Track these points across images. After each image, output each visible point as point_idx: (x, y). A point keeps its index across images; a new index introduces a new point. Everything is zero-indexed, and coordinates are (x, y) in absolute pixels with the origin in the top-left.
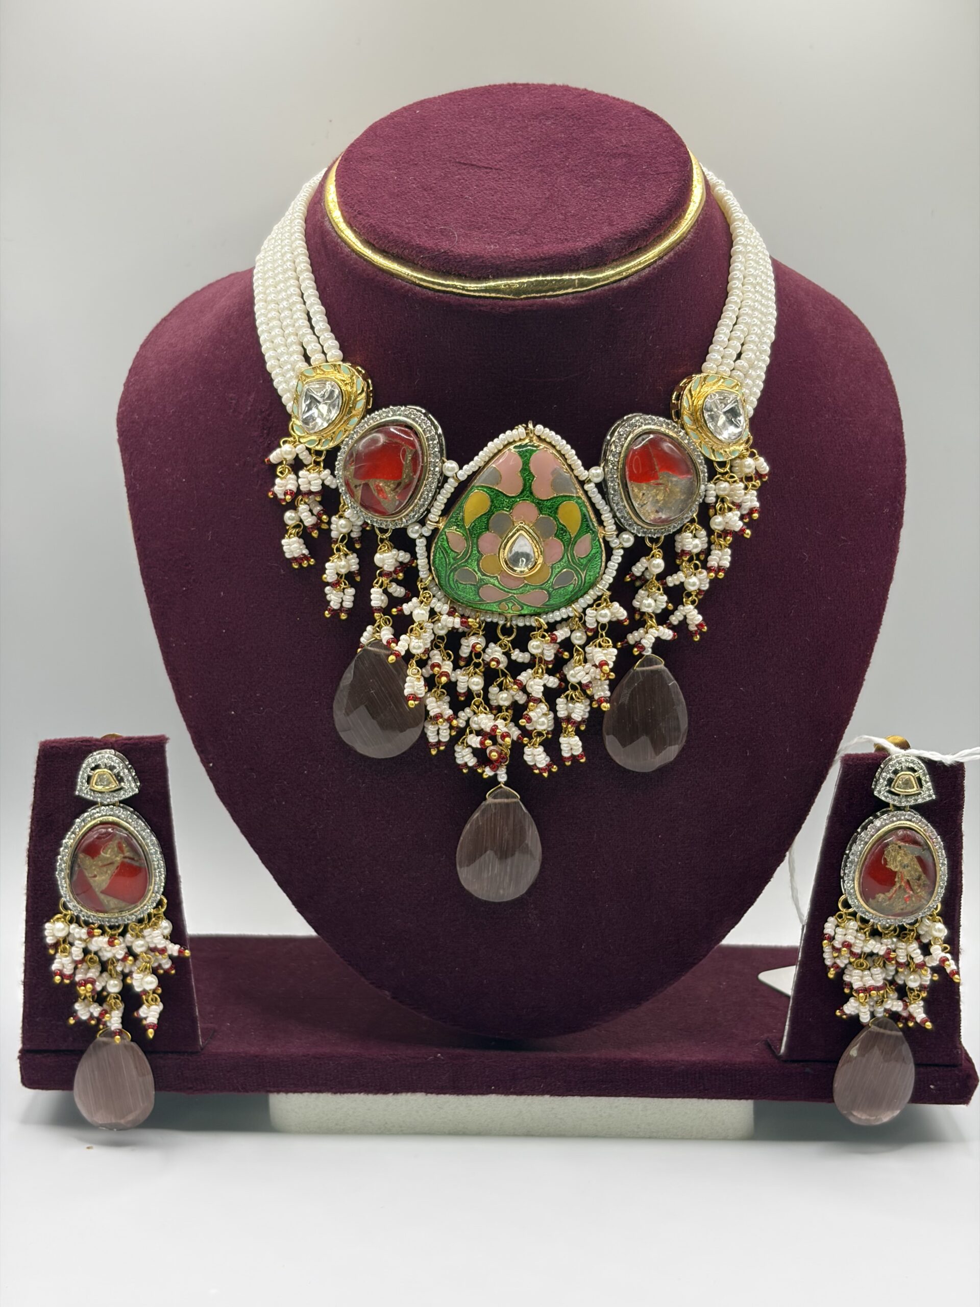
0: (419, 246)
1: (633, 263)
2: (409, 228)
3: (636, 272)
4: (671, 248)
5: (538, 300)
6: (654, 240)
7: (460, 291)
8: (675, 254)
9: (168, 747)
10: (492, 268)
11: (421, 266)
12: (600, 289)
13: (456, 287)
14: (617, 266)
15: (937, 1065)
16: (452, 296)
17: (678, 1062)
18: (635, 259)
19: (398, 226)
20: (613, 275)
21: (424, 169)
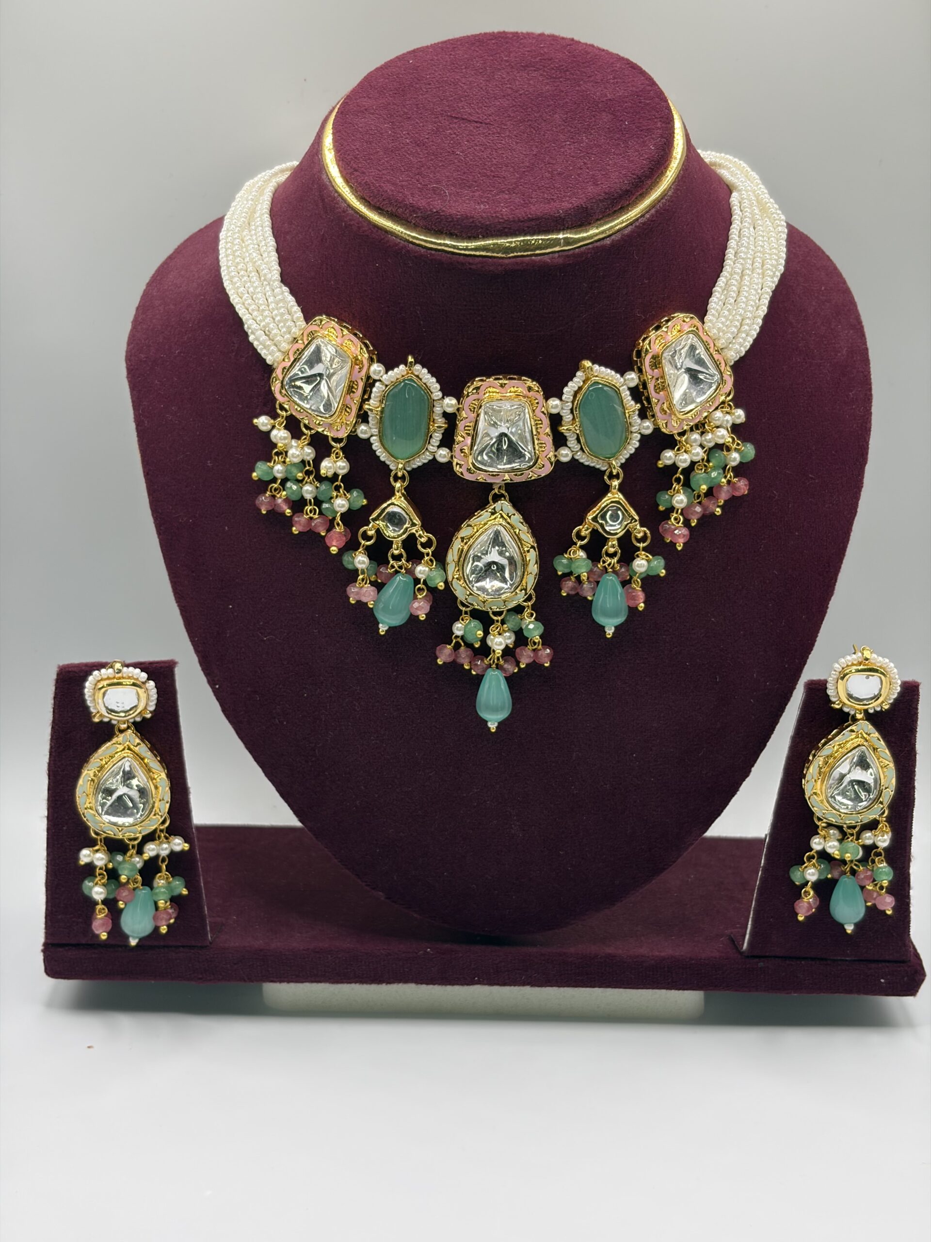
0: (412, 206)
1: (616, 222)
2: (402, 186)
3: (619, 231)
4: (652, 206)
5: (525, 259)
6: (636, 198)
7: (452, 250)
8: (657, 212)
9: (177, 671)
10: (482, 228)
11: (414, 224)
12: (584, 248)
13: (447, 245)
14: (601, 225)
15: (889, 961)
16: (444, 254)
17: (648, 957)
18: (618, 218)
19: (393, 184)
20: (597, 235)
21: (417, 123)
